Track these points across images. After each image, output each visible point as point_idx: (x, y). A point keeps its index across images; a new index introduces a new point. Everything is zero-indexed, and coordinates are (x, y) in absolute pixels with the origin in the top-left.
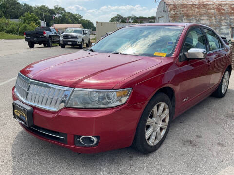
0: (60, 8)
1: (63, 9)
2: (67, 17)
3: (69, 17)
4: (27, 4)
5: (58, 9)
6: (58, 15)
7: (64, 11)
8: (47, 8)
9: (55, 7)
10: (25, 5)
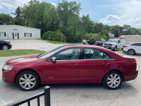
0: (127, 26)
1: (129, 26)
2: (131, 31)
3: (133, 31)
4: (107, 25)
5: (125, 27)
6: (125, 30)
7: (130, 27)
8: (119, 26)
9: (124, 25)
10: (106, 25)
